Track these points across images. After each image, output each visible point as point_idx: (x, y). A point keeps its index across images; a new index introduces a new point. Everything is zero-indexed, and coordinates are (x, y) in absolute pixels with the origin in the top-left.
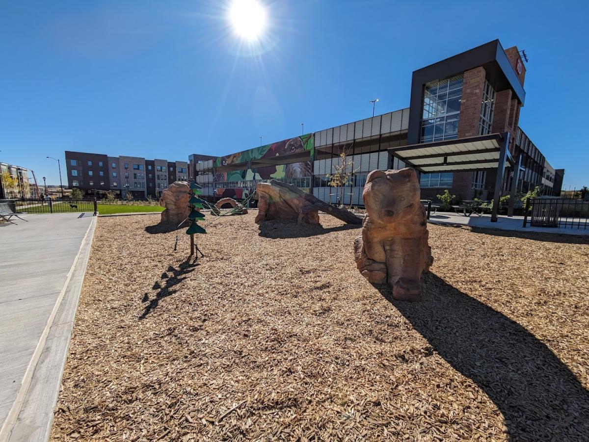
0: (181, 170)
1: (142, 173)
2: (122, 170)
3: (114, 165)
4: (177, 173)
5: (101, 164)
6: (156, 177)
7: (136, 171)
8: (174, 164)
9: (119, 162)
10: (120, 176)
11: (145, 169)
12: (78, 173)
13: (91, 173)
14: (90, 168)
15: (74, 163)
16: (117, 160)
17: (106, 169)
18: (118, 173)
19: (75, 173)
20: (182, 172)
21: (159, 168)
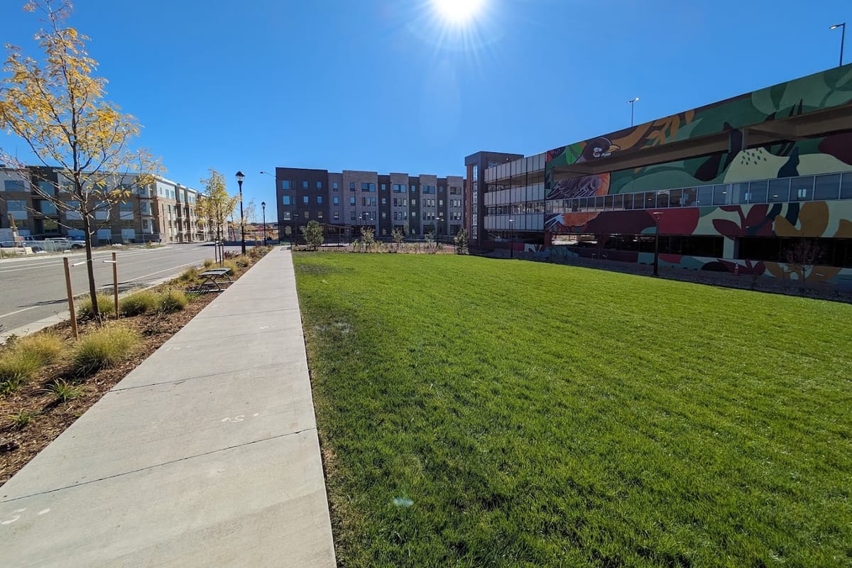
0: (426, 190)
1: (372, 197)
2: (347, 192)
3: (335, 186)
4: (421, 194)
5: (319, 185)
6: (392, 202)
7: (366, 194)
8: (418, 179)
9: (342, 180)
10: (343, 203)
11: (377, 190)
12: (291, 201)
13: (306, 199)
14: (306, 193)
15: (286, 184)
16: (339, 177)
17: (325, 192)
18: (341, 199)
19: (286, 200)
20: (428, 192)
21: (396, 188)
